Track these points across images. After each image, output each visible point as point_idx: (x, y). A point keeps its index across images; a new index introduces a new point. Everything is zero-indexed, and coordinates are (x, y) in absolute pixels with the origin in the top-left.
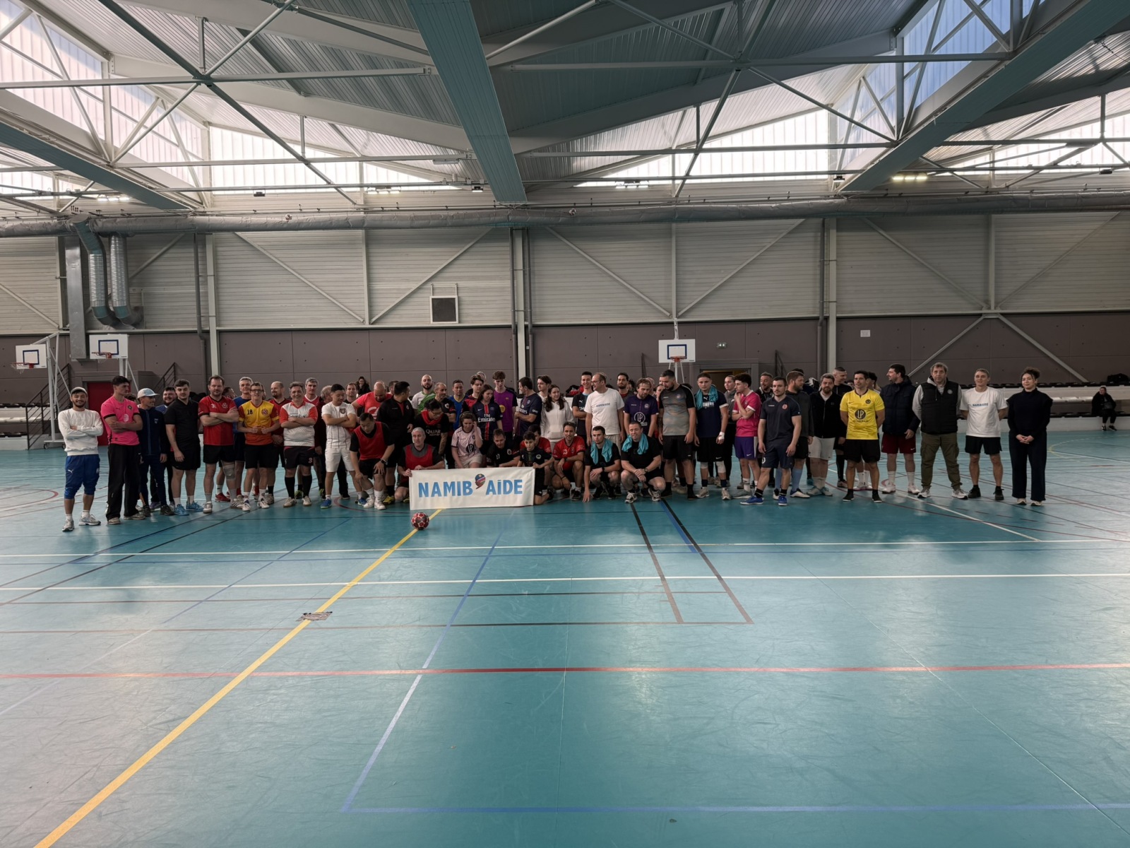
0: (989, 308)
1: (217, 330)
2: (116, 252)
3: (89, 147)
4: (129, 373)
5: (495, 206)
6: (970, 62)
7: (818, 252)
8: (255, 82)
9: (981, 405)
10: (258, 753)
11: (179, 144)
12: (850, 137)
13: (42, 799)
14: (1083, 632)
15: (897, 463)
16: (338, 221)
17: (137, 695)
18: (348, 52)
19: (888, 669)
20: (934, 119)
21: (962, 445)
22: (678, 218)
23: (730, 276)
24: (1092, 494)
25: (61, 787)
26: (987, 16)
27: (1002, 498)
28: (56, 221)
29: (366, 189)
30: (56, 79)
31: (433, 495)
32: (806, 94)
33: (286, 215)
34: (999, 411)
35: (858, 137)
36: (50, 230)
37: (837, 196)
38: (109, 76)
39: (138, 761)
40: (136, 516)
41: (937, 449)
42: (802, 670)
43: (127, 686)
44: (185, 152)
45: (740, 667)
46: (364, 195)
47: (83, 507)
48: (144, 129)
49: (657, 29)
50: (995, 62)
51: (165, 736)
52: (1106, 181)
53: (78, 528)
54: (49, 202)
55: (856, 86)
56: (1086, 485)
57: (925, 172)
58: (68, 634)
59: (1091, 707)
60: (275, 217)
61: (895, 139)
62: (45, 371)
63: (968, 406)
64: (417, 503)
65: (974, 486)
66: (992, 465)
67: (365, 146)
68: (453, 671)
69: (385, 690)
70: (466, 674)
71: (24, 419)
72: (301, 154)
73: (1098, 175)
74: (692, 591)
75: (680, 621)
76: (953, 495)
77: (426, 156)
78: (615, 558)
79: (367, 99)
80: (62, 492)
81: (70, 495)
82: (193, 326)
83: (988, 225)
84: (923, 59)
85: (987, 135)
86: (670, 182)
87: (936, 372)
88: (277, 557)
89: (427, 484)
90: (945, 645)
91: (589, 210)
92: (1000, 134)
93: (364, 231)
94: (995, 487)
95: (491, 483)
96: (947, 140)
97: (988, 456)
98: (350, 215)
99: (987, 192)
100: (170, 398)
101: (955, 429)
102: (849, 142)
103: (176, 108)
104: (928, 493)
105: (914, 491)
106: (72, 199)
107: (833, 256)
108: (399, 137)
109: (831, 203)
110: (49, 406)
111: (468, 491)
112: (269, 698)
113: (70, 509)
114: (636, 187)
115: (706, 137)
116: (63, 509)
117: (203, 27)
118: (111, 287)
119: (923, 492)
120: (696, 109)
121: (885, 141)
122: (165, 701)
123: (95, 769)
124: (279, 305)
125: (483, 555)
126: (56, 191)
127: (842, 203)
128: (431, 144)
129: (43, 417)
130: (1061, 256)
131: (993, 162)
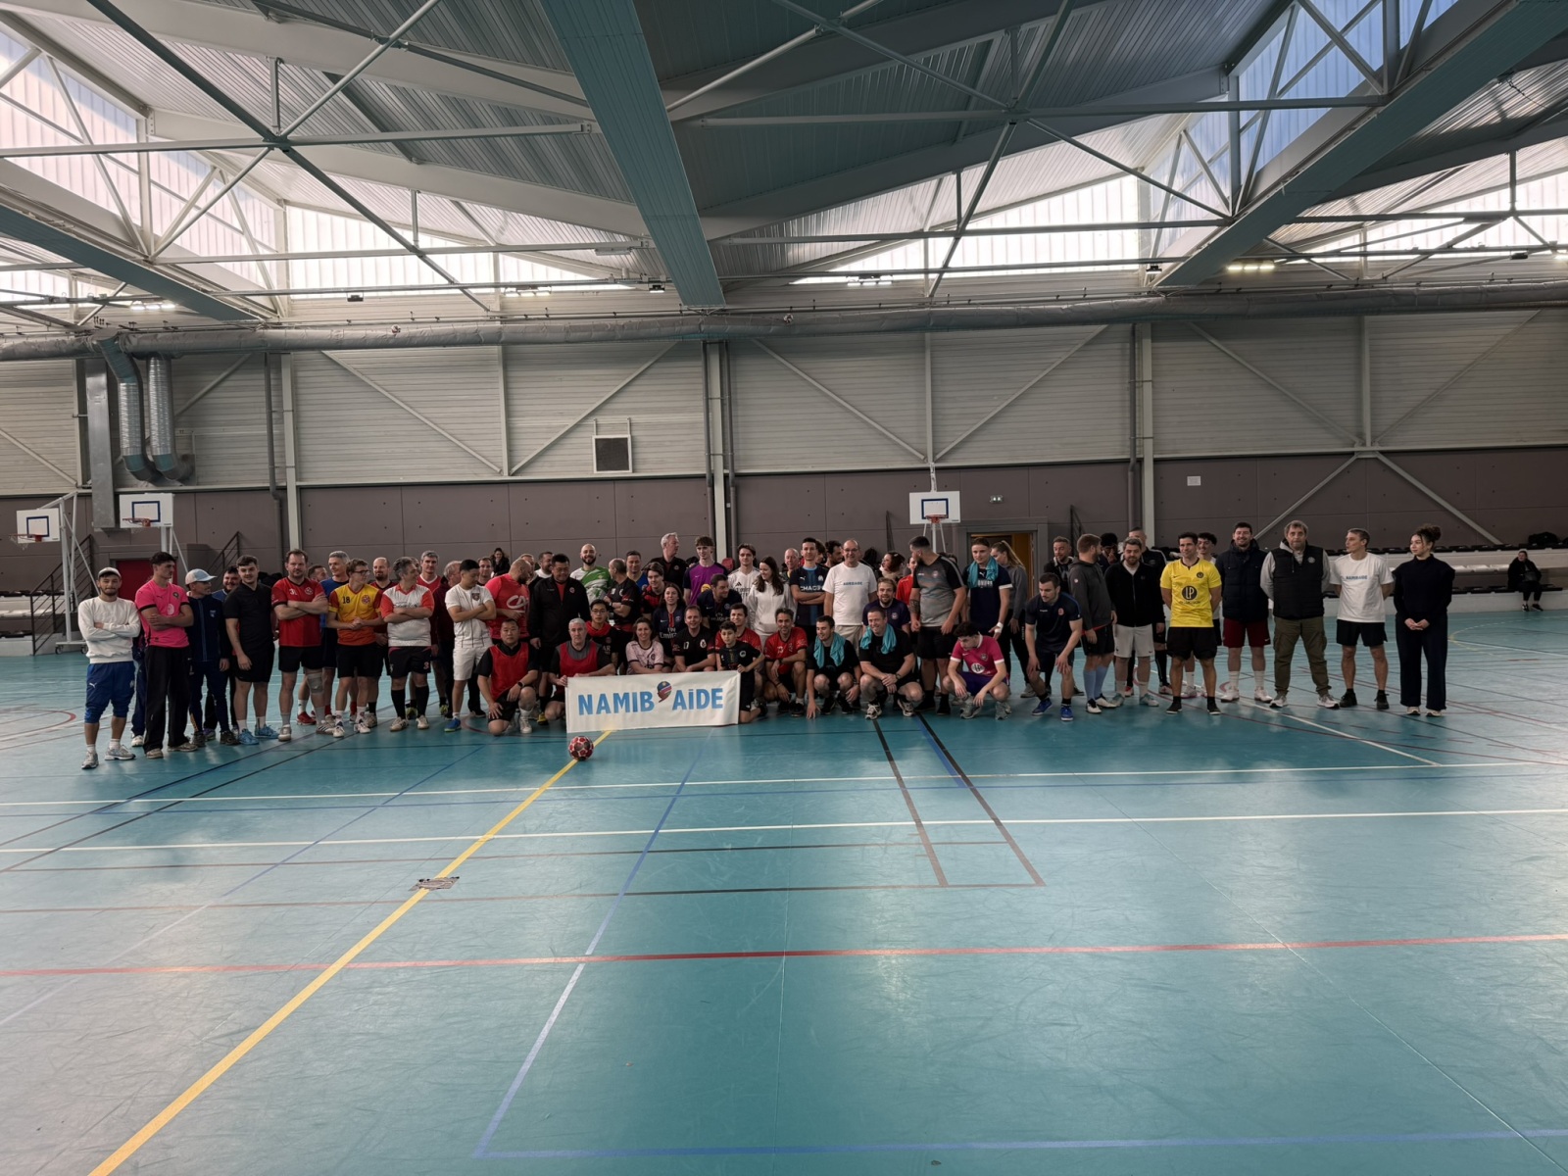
0: (1364, 445)
1: (297, 487)
2: (156, 379)
3: (119, 235)
4: (174, 546)
5: (681, 311)
6: (1329, 109)
7: (1127, 369)
8: (349, 145)
9: (1357, 578)
10: (357, 1076)
11: (244, 230)
12: (1168, 212)
13: (54, 1146)
14: (1501, 891)
15: (1242, 659)
16: (465, 334)
17: (187, 997)
18: (477, 104)
19: (1232, 946)
20: (1282, 187)
21: (1331, 633)
22: (933, 325)
23: (1005, 404)
24: (1510, 699)
25: (81, 1128)
26: (1351, 47)
27: (1387, 707)
28: (73, 337)
29: (502, 290)
30: (74, 143)
31: (598, 712)
32: (1106, 155)
33: (393, 327)
34: (1383, 586)
35: (1179, 213)
36: (64, 351)
37: (1151, 293)
38: (147, 138)
39: (189, 1090)
40: (185, 746)
41: (1296, 640)
42: (1113, 949)
43: (173, 985)
44: (252, 242)
45: (1028, 947)
46: (501, 298)
47: (110, 735)
48: (196, 210)
49: (901, 68)
50: (1363, 109)
51: (227, 1054)
52: (1520, 269)
53: (103, 765)
54: (64, 312)
55: (1174, 142)
56: (1501, 688)
57: (1272, 259)
58: (90, 913)
59: (1513, 996)
60: (376, 330)
61: (1230, 214)
62: (57, 545)
63: (1340, 578)
64: (577, 723)
65: (1348, 690)
66: (1372, 661)
67: (501, 230)
68: (628, 958)
69: (533, 986)
70: (646, 962)
71: (28, 612)
72: (413, 243)
73: (1508, 261)
74: (960, 841)
75: (943, 883)
76: (1320, 702)
77: (586, 244)
78: (852, 797)
79: (502, 165)
80: (82, 713)
81: (94, 718)
82: (264, 481)
83: (1359, 331)
84: (1266, 106)
85: (1356, 207)
86: (922, 276)
87: (1292, 535)
88: (382, 802)
89: (590, 697)
90: (1310, 912)
91: (811, 316)
92: (1373, 205)
93: (500, 347)
94: (1377, 691)
95: (679, 693)
96: (1300, 215)
97: (1368, 648)
98: (481, 325)
99: (1357, 285)
100: (232, 584)
101: (1320, 611)
102: (1168, 219)
103: (240, 182)
104: (1284, 701)
105: (1264, 698)
106: (94, 308)
107: (1147, 374)
108: (548, 218)
109: (1145, 302)
110: (63, 594)
111: (647, 705)
112: (372, 998)
113: (92, 738)
114: (874, 284)
115: (970, 215)
116: (83, 738)
117: (277, 72)
118: (150, 428)
119: (1277, 699)
120: (955, 176)
121: (1216, 217)
122: (227, 1005)
123: (129, 1101)
124: (384, 451)
125: (668, 794)
126: (74, 297)
127: (1159, 302)
128: (593, 228)
129: (54, 610)
130: (1462, 371)
131: (1365, 244)
